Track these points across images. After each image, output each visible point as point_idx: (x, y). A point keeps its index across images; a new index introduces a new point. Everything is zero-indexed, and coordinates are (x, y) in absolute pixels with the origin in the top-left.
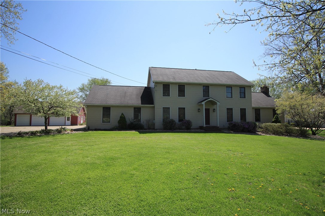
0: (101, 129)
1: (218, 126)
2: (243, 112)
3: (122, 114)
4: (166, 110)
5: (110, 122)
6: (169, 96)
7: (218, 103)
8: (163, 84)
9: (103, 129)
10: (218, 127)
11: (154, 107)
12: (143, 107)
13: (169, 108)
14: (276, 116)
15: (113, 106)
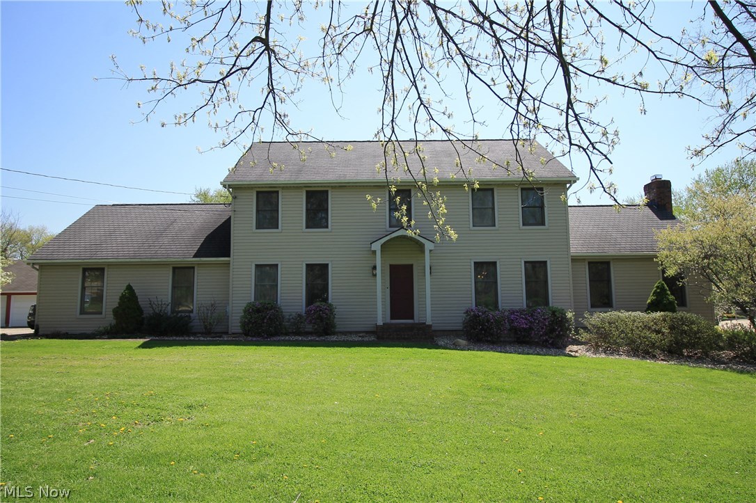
0: (70, 332)
1: (429, 322)
2: (536, 273)
3: (129, 288)
4: (266, 273)
5: (101, 313)
6: (278, 228)
7: (428, 246)
8: (258, 190)
9: (78, 332)
10: (430, 326)
11: (228, 264)
12: (199, 264)
13: (277, 265)
14: (658, 287)
15: (111, 265)
